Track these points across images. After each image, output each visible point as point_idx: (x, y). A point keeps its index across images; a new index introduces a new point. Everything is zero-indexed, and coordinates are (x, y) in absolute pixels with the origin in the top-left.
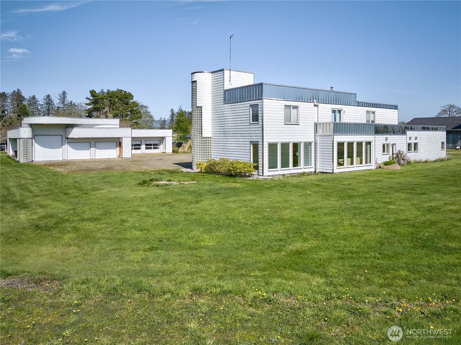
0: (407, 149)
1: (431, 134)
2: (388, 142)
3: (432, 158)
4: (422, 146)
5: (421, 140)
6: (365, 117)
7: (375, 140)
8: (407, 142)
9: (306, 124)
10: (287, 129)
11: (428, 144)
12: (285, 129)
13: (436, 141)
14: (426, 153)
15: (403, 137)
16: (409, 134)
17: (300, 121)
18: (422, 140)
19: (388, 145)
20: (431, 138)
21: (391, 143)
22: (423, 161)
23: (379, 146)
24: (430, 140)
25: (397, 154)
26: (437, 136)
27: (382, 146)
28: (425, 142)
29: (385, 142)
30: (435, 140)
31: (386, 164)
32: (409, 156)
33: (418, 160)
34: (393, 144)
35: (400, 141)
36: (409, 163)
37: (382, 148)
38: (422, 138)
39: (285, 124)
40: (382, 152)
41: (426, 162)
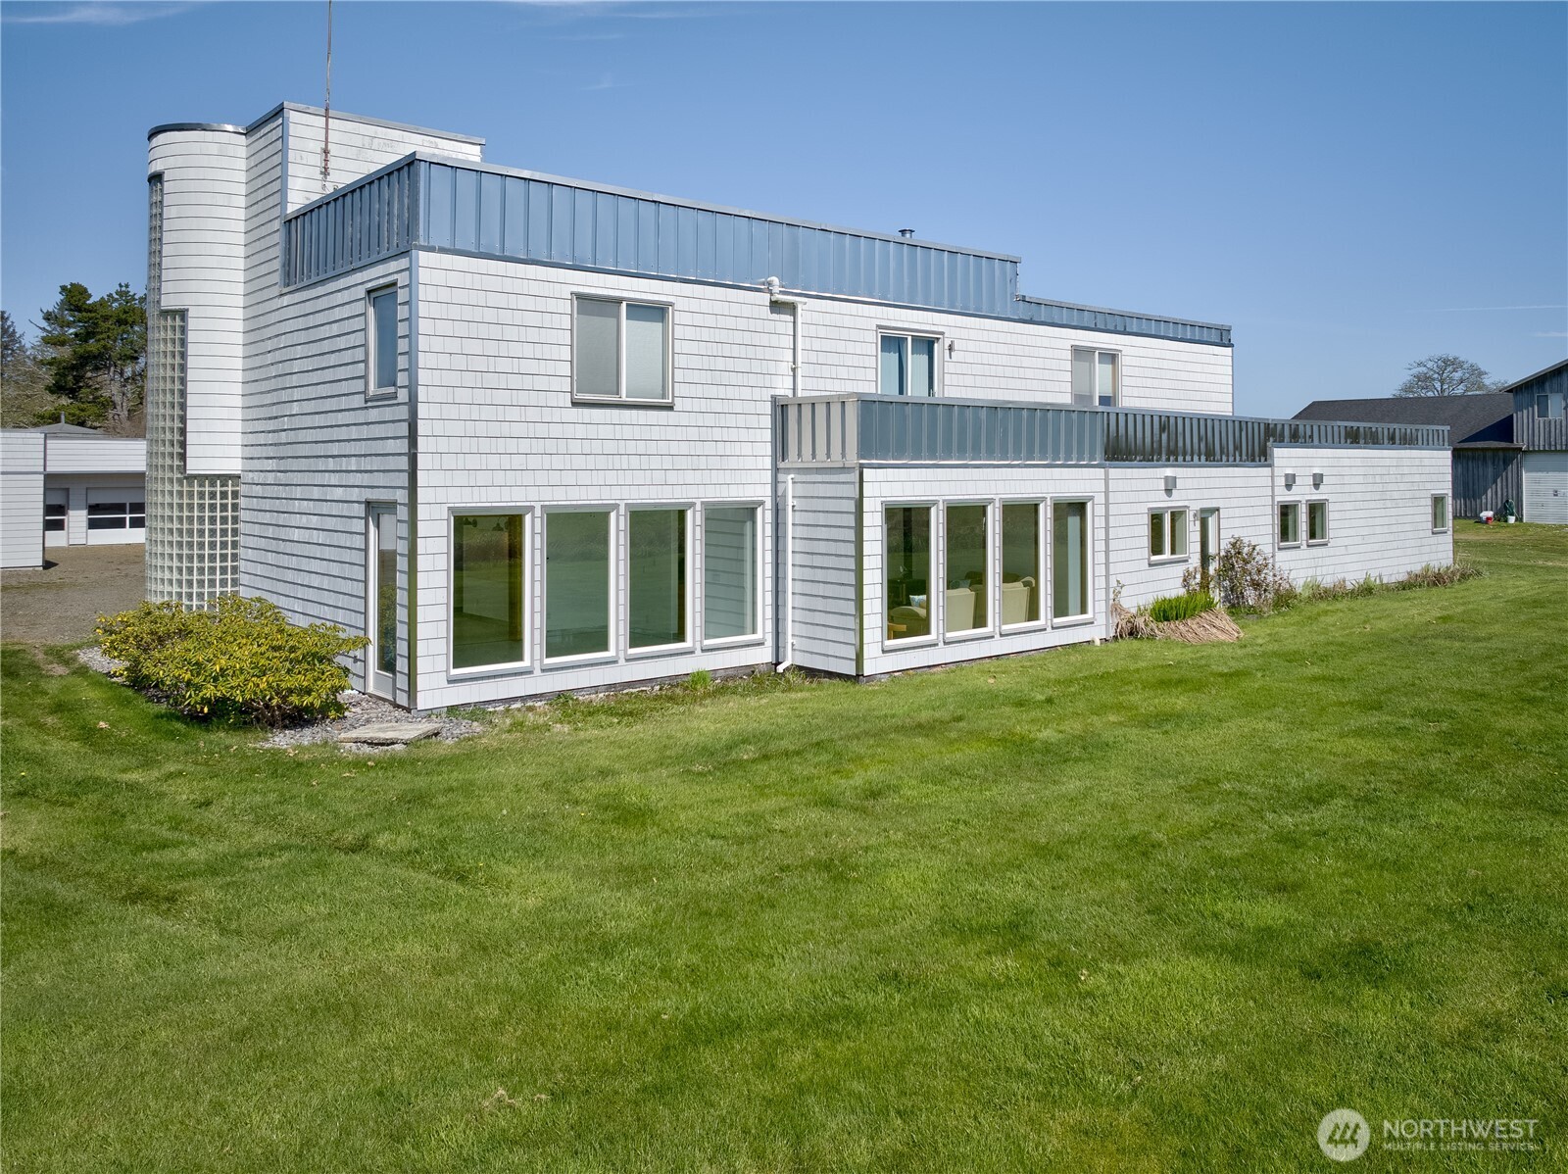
0: (1277, 530)
1: (1388, 462)
2: (1177, 500)
3: (1393, 568)
4: (1348, 515)
5: (1339, 489)
6: (1068, 377)
7: (1107, 493)
8: (1278, 499)
9: (717, 406)
10: (592, 432)
11: (1372, 505)
12: (580, 430)
13: (1408, 495)
14: (1362, 549)
15: (1256, 475)
16: (1283, 462)
17: (680, 390)
18: (1347, 489)
19: (1177, 515)
20: (1387, 479)
21: (1196, 506)
22: (1349, 587)
23: (1132, 520)
24: (1379, 487)
25: (1227, 557)
26: (1414, 470)
27: (1146, 520)
28: (1359, 496)
29: (1161, 501)
30: (1402, 487)
31: (1166, 612)
32: (1285, 567)
33: (1328, 582)
34: (1203, 510)
35: (1239, 492)
36: (1284, 600)
37: (1145, 531)
38: (1347, 480)
39: (575, 404)
40: (1146, 552)
41: (1366, 590)
